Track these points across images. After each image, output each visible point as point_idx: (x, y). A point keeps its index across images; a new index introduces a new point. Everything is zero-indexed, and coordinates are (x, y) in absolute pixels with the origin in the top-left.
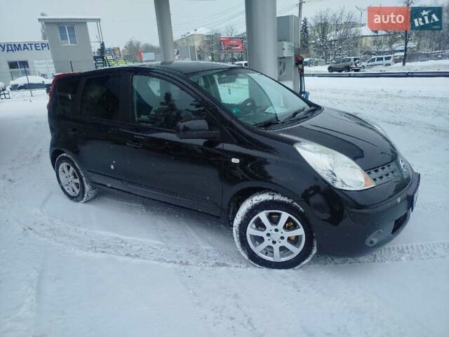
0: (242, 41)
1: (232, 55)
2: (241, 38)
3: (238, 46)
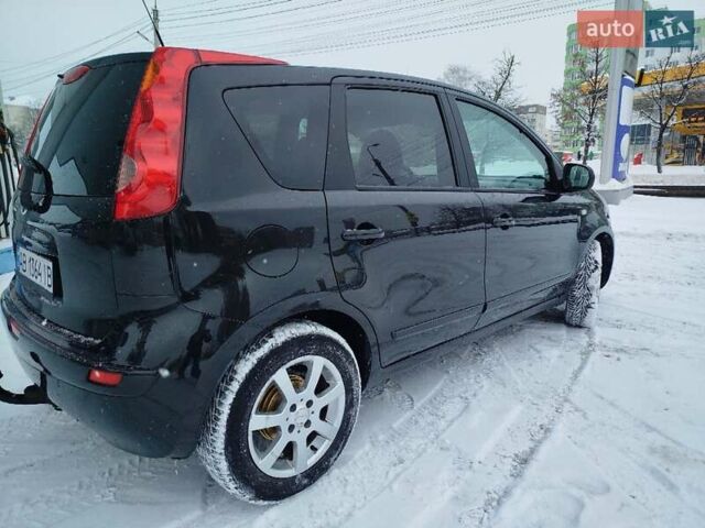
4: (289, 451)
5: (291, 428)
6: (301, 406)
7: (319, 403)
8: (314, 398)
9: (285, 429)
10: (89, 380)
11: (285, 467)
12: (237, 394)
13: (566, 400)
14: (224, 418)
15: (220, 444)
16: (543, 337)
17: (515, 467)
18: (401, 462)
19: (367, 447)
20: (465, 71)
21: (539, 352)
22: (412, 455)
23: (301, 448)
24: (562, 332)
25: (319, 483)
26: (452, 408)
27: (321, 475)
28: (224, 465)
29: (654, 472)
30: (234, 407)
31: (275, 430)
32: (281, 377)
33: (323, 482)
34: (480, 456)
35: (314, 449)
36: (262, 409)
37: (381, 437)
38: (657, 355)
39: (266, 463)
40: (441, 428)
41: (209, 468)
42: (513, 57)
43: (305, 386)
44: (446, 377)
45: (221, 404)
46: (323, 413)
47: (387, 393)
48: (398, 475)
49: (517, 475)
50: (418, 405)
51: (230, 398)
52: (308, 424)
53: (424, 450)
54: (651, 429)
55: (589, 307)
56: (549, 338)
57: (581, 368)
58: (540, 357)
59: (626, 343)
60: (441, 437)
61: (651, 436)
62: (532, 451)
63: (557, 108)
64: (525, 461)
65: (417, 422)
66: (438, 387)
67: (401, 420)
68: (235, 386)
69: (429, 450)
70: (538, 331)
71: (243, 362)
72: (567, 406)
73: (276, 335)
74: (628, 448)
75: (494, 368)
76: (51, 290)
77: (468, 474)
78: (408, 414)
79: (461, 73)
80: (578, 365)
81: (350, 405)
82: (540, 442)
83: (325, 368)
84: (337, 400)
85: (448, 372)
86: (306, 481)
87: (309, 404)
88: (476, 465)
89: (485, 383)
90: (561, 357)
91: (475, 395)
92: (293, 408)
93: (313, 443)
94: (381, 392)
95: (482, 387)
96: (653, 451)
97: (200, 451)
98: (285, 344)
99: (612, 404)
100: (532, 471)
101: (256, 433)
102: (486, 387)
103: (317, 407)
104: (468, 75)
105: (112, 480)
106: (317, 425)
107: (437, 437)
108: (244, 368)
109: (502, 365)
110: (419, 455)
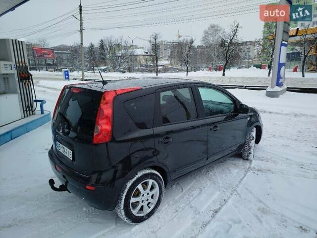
0: (53, 52)
1: (46, 61)
2: (51, 49)
3: (49, 55)
4: (142, 208)
5: (143, 201)
6: (146, 195)
7: (151, 193)
8: (149, 192)
9: (141, 202)
10: (85, 188)
11: (140, 213)
12: (127, 192)
13: (235, 190)
14: (123, 199)
15: (122, 207)
16: (233, 164)
17: (213, 214)
18: (177, 211)
19: (167, 206)
20: (218, 27)
21: (230, 170)
22: (181, 209)
23: (146, 207)
24: (240, 162)
25: (151, 218)
26: (195, 193)
27: (151, 215)
28: (123, 213)
29: (257, 216)
30: (126, 196)
31: (138, 202)
32: (140, 187)
33: (152, 217)
34: (202, 210)
35: (149, 207)
36: (134, 196)
37: (171, 203)
38: (273, 173)
39: (135, 212)
40: (191, 200)
41: (118, 213)
42: (238, 24)
43: (147, 189)
44: (195, 180)
45: (122, 195)
46: (152, 197)
47: (174, 186)
48: (175, 216)
49: (213, 217)
50: (184, 191)
51: (125, 193)
52: (148, 200)
53: (185, 207)
54: (261, 202)
55: (250, 153)
56: (235, 165)
57: (243, 178)
58: (230, 173)
59: (263, 167)
60: (191, 203)
61: (260, 204)
62: (220, 209)
63: (258, 47)
64: (217, 212)
65: (183, 198)
66: (192, 184)
67: (178, 197)
68: (127, 190)
69: (186, 208)
70: (232, 161)
71: (129, 183)
72: (235, 193)
73: (138, 174)
74: (251, 208)
75: (212, 177)
76: (71, 159)
77: (198, 216)
78: (181, 194)
79: (216, 28)
80: (243, 176)
81: (161, 193)
82: (222, 206)
83: (153, 183)
84: (157, 192)
85: (196, 178)
86: (147, 217)
87: (148, 194)
88: (201, 213)
89: (209, 183)
90: (237, 172)
91: (204, 188)
92: (143, 195)
93: (149, 206)
94: (172, 186)
95: (207, 185)
96: (259, 209)
97: (116, 208)
98: (141, 177)
99: (250, 192)
100: (218, 215)
101: (132, 203)
102: (208, 185)
103: (150, 195)
104: (219, 29)
105: (87, 215)
106: (150, 200)
107: (189, 203)
108: (129, 185)
109: (216, 176)
110: (183, 209)
